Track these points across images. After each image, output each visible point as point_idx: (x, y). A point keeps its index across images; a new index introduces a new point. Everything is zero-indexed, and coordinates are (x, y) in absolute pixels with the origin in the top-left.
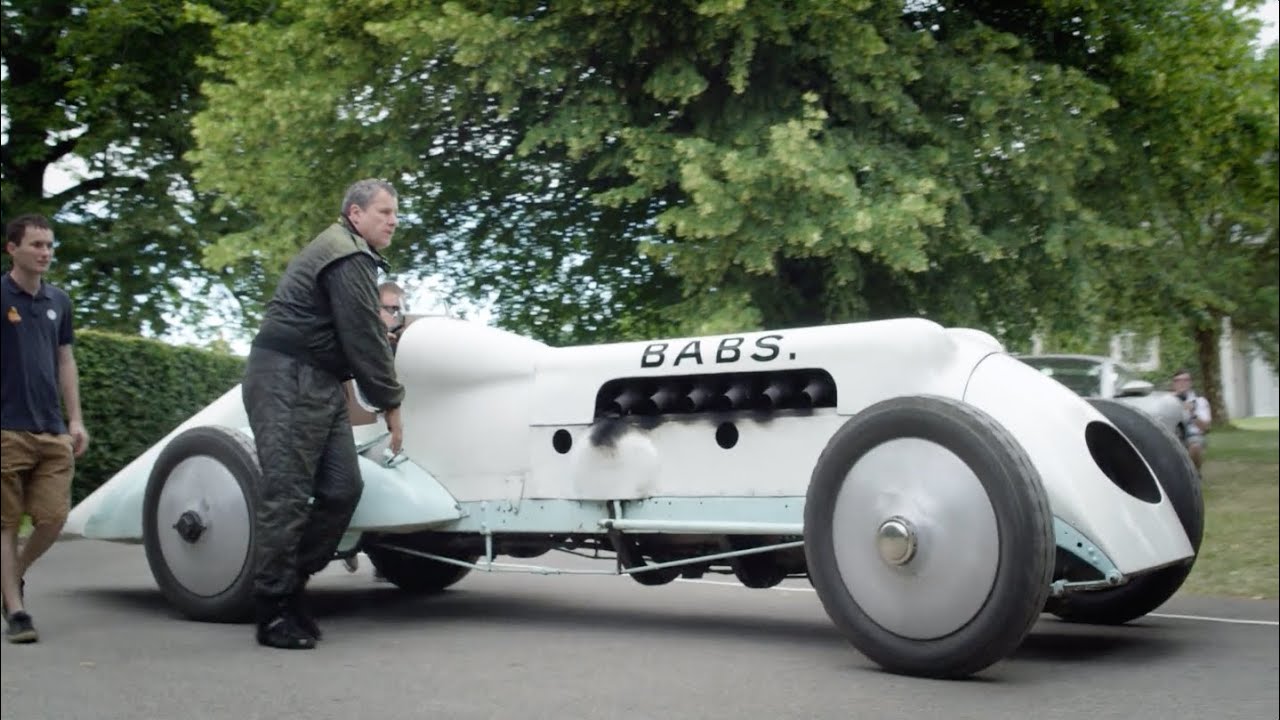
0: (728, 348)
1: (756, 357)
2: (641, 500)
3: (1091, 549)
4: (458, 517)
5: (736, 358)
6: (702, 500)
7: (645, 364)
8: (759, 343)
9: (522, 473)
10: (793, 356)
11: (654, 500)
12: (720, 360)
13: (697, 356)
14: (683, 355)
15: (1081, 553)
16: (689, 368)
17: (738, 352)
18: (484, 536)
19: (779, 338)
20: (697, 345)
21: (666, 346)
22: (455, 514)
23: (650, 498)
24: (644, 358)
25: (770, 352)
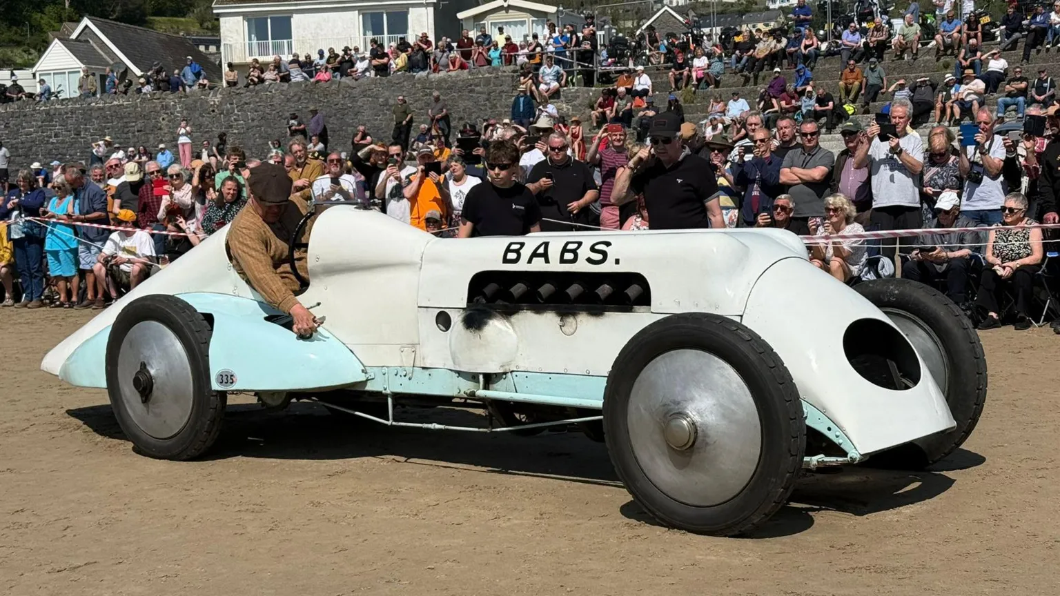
0: (569, 251)
1: (589, 260)
2: (505, 373)
3: (838, 434)
4: (364, 379)
5: (574, 261)
6: (550, 376)
7: (506, 261)
8: (593, 249)
9: (413, 345)
10: (617, 262)
11: (514, 374)
12: (562, 261)
13: (545, 255)
14: (535, 255)
15: (831, 435)
16: (539, 265)
17: (576, 254)
18: (386, 396)
19: (608, 244)
20: (546, 244)
21: (522, 245)
22: (362, 378)
23: (512, 372)
24: (505, 255)
25: (600, 256)
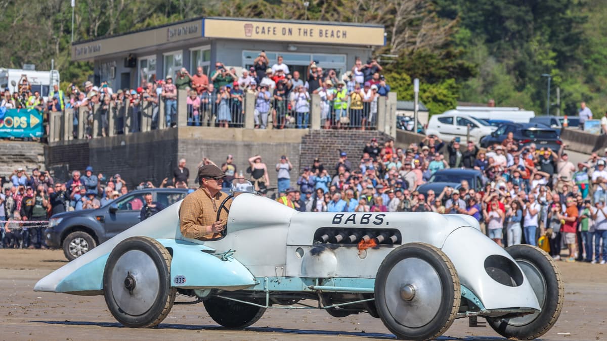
0: (365, 218)
1: (375, 223)
2: (330, 278)
3: (477, 300)
4: (255, 284)
5: (367, 223)
6: (352, 279)
7: (334, 222)
8: (376, 218)
9: (282, 265)
10: (387, 223)
11: (335, 278)
12: (362, 223)
13: (353, 220)
14: (348, 219)
15: (474, 301)
16: (350, 225)
17: (368, 220)
18: (266, 292)
19: (384, 215)
20: (355, 215)
22: (253, 283)
23: (333, 277)
24: (334, 220)
25: (380, 221)
